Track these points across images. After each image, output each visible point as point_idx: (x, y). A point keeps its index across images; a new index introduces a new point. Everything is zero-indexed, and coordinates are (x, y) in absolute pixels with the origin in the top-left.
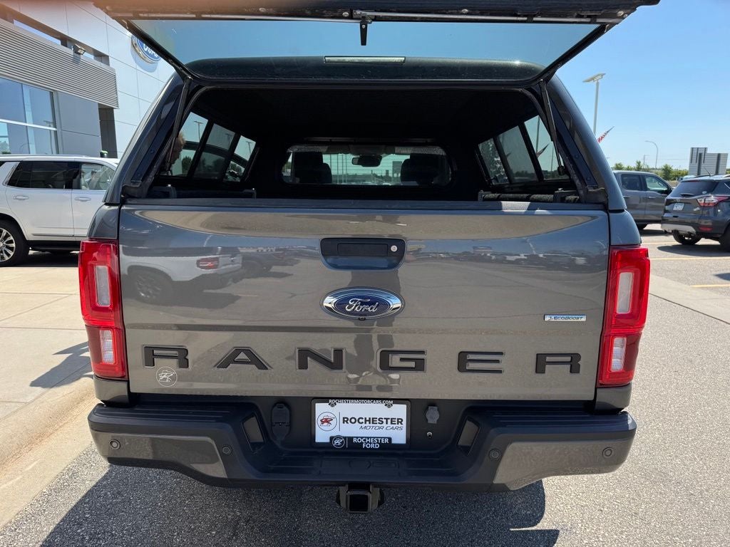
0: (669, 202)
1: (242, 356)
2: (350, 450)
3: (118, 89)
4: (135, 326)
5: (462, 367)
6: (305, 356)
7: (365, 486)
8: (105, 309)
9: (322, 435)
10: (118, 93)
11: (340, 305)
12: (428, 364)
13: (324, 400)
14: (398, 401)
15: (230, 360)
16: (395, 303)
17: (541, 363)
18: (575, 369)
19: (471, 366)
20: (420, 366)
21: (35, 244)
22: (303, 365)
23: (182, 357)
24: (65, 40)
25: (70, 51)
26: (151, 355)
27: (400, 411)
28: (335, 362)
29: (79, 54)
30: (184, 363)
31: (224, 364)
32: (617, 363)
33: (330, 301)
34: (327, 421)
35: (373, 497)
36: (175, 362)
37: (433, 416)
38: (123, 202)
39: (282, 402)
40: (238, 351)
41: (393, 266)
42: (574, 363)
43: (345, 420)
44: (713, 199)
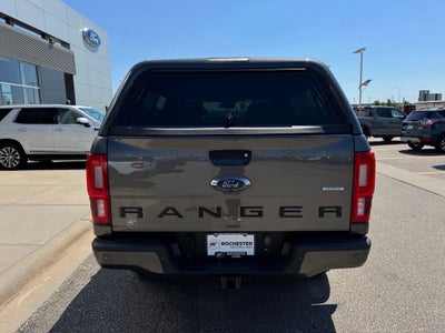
0: (405, 124)
1: (170, 211)
2: (226, 259)
4: (115, 197)
5: (282, 215)
6: (202, 211)
7: (234, 276)
8: (100, 189)
9: (211, 251)
11: (220, 184)
12: (264, 214)
13: (212, 233)
14: (249, 233)
15: (164, 213)
16: (247, 183)
17: (322, 212)
18: (339, 214)
19: (286, 214)
20: (260, 214)
21: (32, 157)
22: (201, 215)
23: (140, 212)
24: (44, 35)
25: (47, 42)
26: (123, 212)
27: (251, 238)
28: (218, 214)
29: (53, 43)
30: (140, 215)
31: (161, 216)
32: (360, 211)
33: (214, 182)
34: (213, 244)
35: (238, 282)
36: (136, 215)
37: (268, 241)
38: (109, 135)
39: (190, 235)
40: (168, 209)
41: (246, 164)
42: (338, 211)
43: (223, 244)
44: (430, 122)
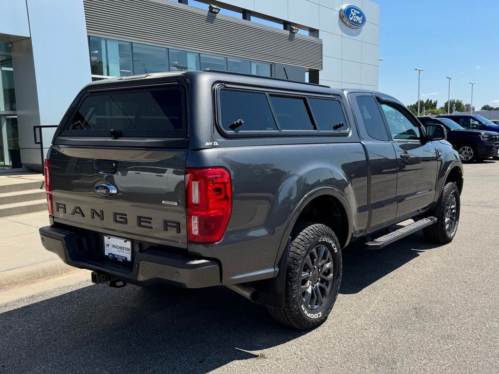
1: (78, 210)
3: (323, 55)
5: (139, 223)
6: (93, 212)
10: (323, 57)
14: (128, 239)
15: (75, 211)
17: (165, 226)
18: (178, 231)
19: (142, 224)
20: (126, 221)
22: (93, 217)
24: (286, 25)
25: (287, 32)
26: (58, 207)
29: (294, 33)
31: (73, 213)
34: (108, 245)
36: (63, 210)
37: (137, 249)
41: (114, 173)
42: (177, 227)
43: (113, 246)
